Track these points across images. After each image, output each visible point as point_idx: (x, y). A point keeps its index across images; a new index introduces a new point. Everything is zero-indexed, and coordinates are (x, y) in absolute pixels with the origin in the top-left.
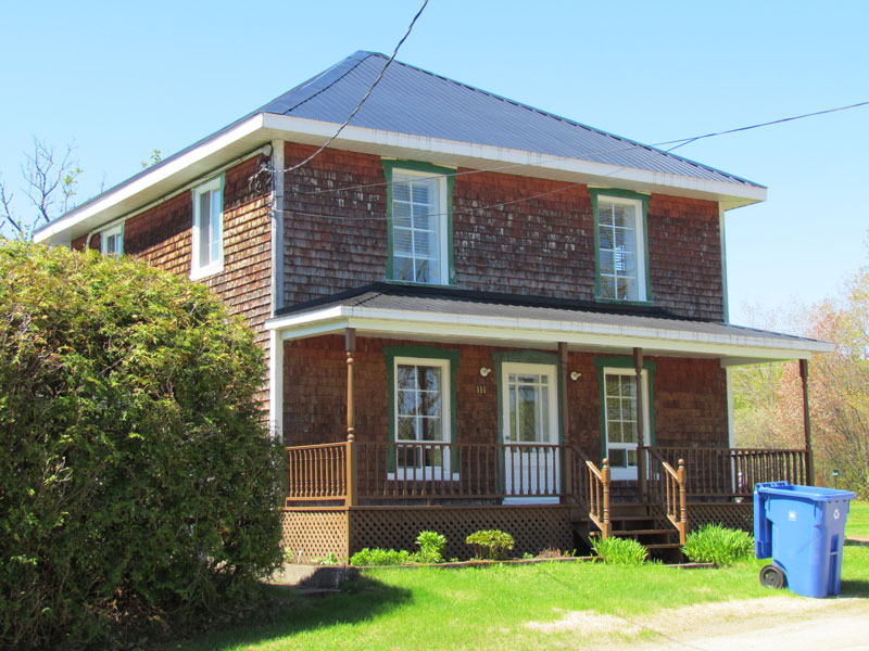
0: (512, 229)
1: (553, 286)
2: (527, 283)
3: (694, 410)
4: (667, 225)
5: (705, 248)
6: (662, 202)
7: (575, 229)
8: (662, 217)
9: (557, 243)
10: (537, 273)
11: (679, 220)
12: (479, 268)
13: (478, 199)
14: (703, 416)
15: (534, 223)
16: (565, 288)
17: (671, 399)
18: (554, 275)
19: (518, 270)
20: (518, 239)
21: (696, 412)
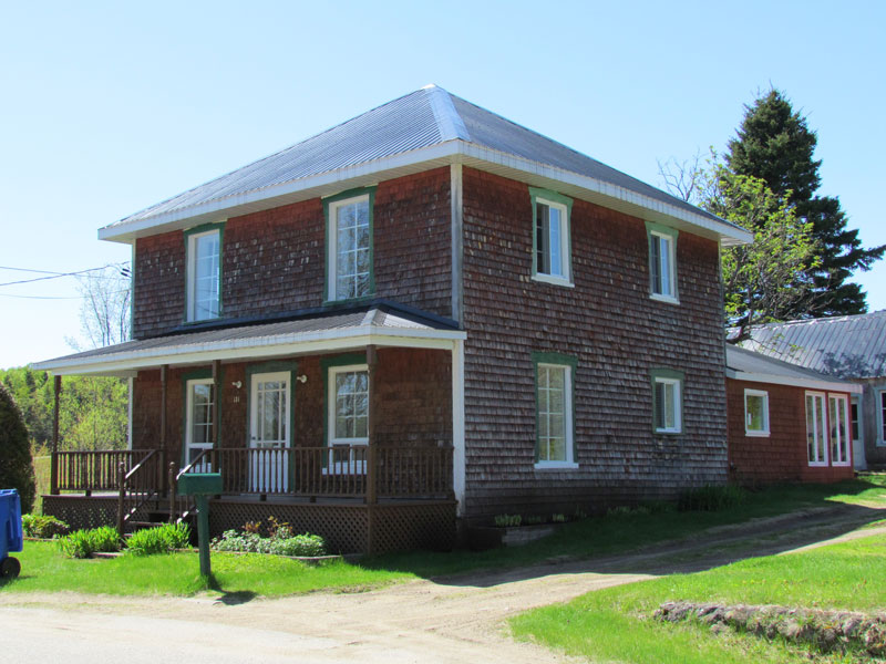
0: (262, 259)
1: (289, 301)
2: (271, 303)
3: (414, 401)
4: (393, 211)
5: (433, 222)
6: (389, 188)
7: (309, 243)
8: (388, 204)
9: (295, 260)
10: (277, 292)
11: (405, 201)
12: (238, 299)
13: (239, 241)
14: (423, 405)
15: (279, 248)
16: (299, 299)
17: (391, 390)
18: (290, 290)
19: (266, 292)
20: (266, 265)
21: (416, 402)
